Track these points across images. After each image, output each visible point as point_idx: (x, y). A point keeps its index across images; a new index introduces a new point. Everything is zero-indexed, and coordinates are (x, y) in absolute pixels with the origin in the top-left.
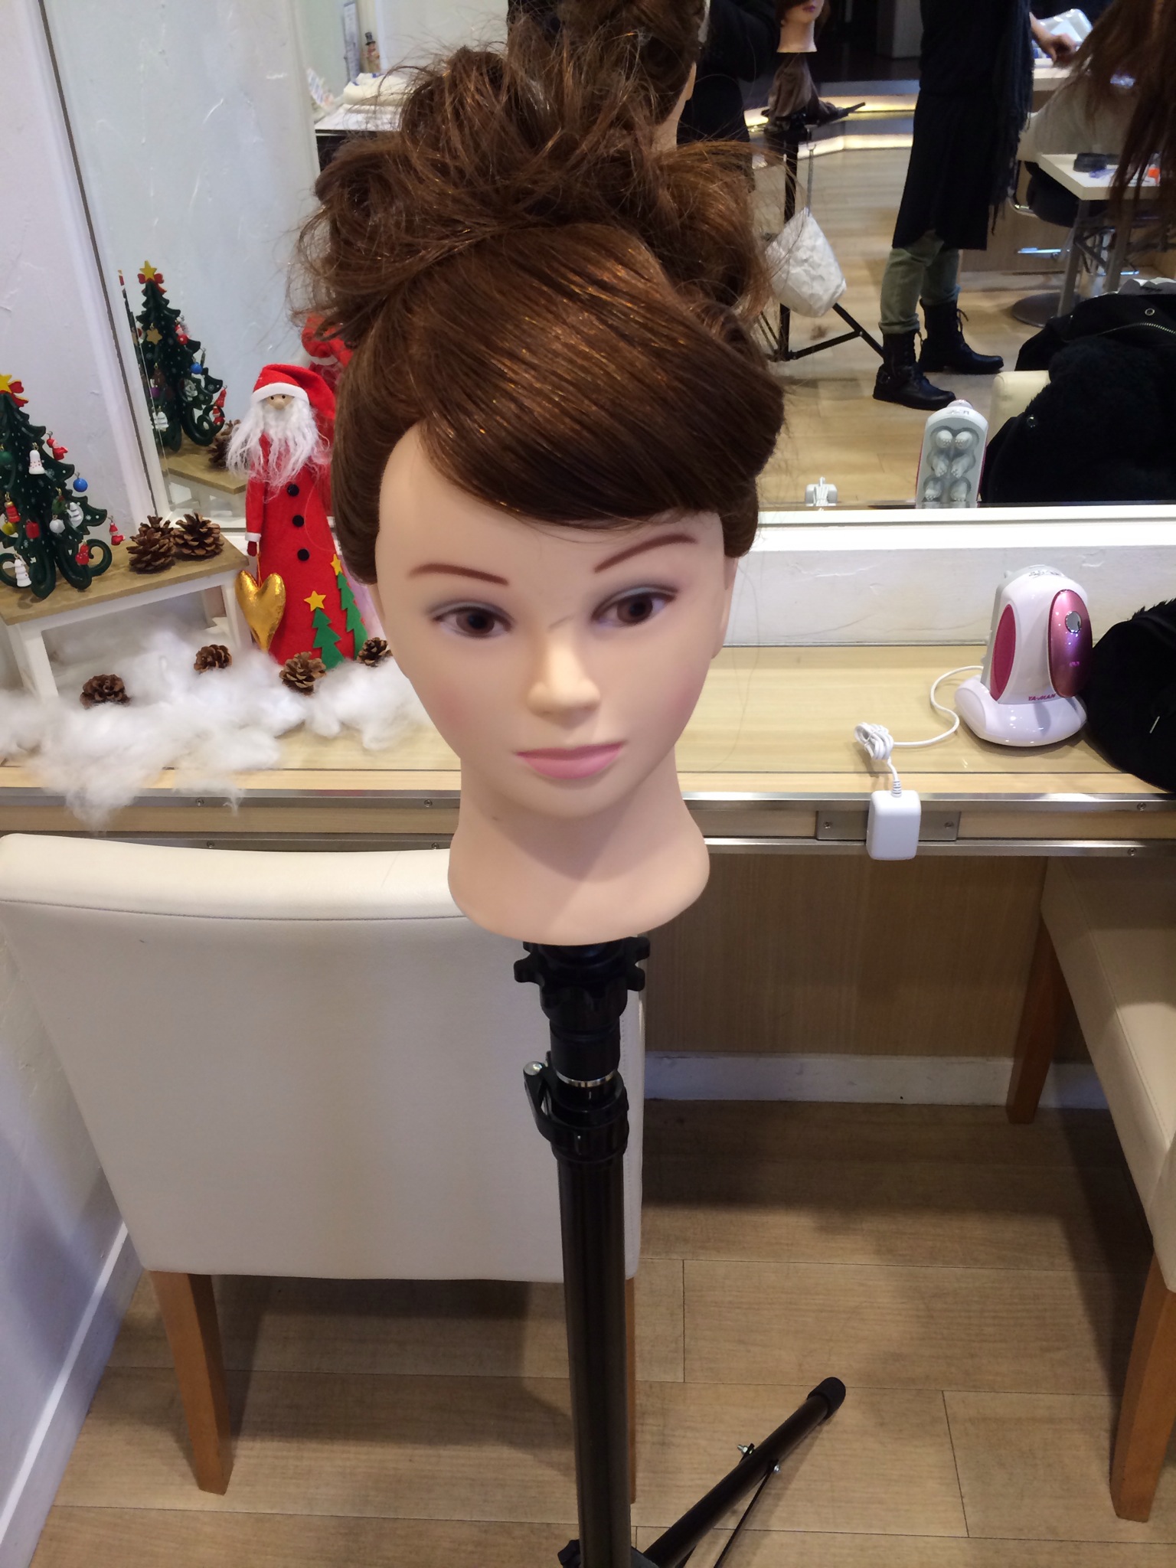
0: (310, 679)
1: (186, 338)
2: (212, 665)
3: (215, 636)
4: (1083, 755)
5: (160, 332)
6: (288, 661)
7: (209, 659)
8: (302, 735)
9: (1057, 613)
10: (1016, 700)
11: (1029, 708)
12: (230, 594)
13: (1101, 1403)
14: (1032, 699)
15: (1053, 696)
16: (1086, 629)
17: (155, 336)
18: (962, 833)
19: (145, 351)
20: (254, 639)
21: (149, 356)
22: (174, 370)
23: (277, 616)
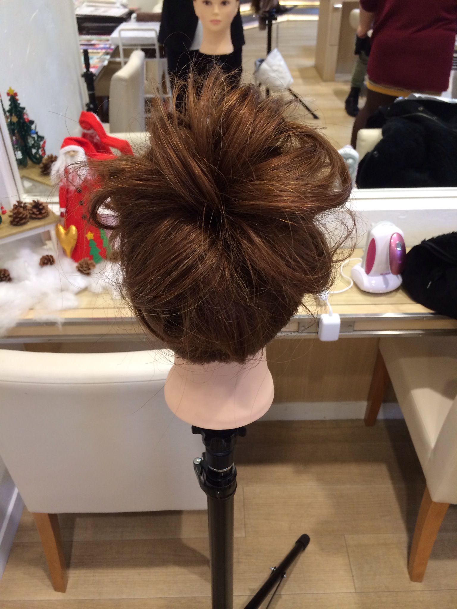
0: (89, 269)
1: (28, 120)
2: (47, 264)
3: (47, 250)
4: (401, 296)
5: (17, 117)
6: (80, 262)
7: (46, 261)
8: (86, 293)
9: (392, 241)
10: (375, 275)
11: (380, 279)
12: (53, 233)
13: (403, 537)
14: (382, 274)
15: (390, 273)
16: (403, 247)
17: (15, 119)
18: (356, 328)
19: (10, 125)
20: (64, 252)
21: (13, 127)
22: (23, 133)
23: (73, 243)
